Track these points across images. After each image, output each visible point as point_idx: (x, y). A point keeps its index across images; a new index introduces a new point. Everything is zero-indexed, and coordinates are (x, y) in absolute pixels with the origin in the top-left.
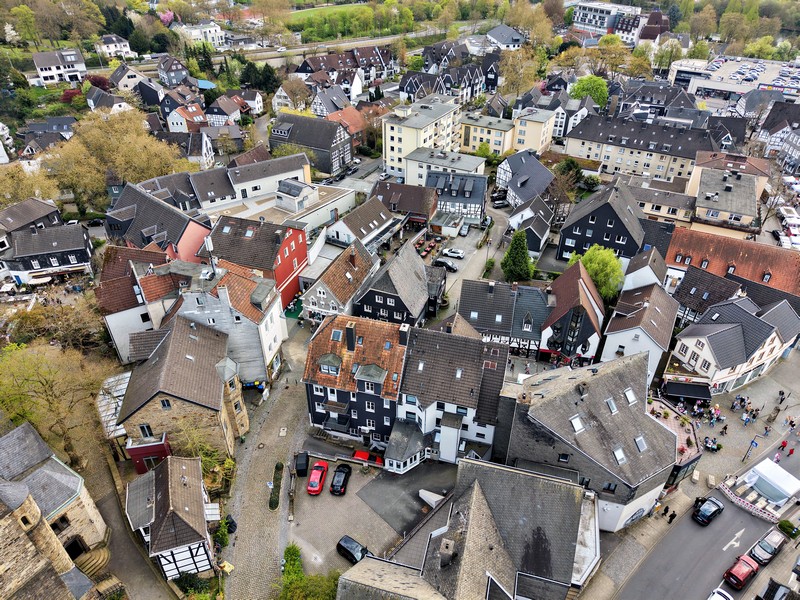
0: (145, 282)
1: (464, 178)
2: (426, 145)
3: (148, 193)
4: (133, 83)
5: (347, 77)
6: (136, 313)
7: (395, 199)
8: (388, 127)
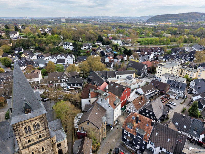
0: (91, 93)
1: (179, 83)
2: (169, 73)
3: (97, 74)
4: (100, 51)
5: (149, 54)
6: (88, 100)
7: (157, 85)
8: (158, 67)
